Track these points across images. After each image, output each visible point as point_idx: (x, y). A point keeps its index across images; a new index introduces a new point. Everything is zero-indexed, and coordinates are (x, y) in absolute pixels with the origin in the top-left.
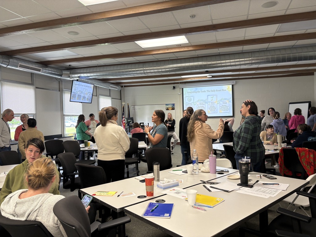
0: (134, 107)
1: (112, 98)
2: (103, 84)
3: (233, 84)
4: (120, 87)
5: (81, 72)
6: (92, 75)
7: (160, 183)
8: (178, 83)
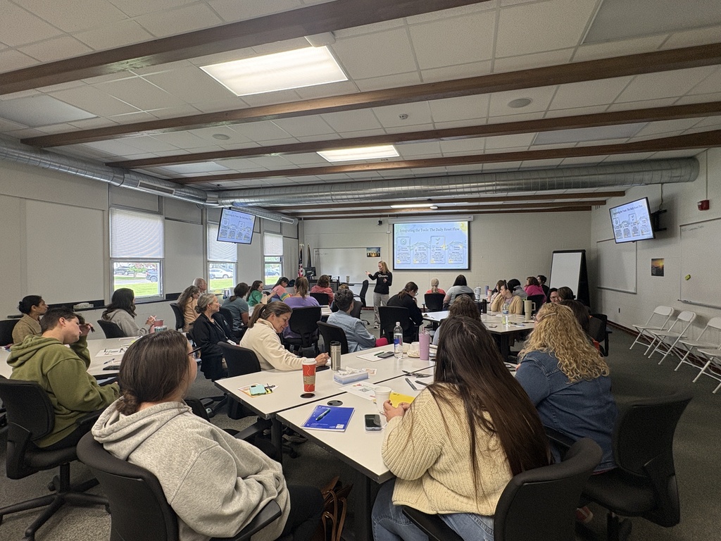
0: (318, 251)
1: (284, 237)
2: (270, 215)
3: (469, 220)
4: (297, 219)
5: (236, 196)
6: (252, 201)
7: (340, 374)
8: (386, 216)
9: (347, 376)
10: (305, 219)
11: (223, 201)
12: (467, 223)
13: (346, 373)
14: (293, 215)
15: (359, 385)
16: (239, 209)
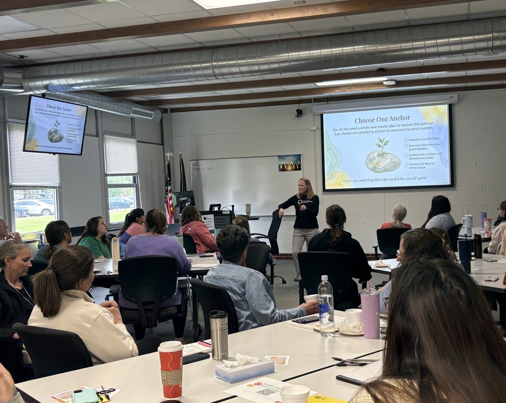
0: (198, 165)
1: (138, 142)
2: (112, 105)
3: (450, 101)
4: (159, 112)
5: (52, 73)
6: (79, 82)
7: (225, 367)
8: (309, 101)
9: (238, 369)
10: (173, 110)
11: (32, 84)
12: (446, 107)
13: (235, 363)
14: (152, 104)
15: (258, 384)
16: (59, 97)
